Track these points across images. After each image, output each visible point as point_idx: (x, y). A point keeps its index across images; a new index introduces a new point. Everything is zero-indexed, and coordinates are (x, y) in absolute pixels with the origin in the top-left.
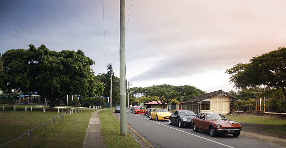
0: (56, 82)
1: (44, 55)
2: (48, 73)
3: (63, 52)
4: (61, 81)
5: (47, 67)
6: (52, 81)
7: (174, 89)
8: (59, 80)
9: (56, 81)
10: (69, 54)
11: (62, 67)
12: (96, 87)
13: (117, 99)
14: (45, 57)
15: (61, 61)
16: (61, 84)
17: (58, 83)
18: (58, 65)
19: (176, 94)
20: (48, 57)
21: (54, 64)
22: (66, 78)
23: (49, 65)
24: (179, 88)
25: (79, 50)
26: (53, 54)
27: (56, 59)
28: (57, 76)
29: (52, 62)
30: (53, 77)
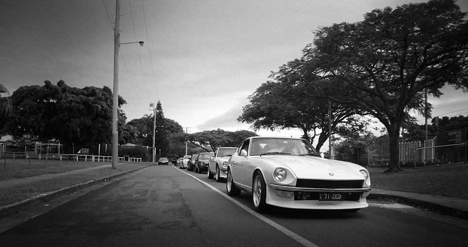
0: (75, 125)
1: (61, 93)
2: (66, 114)
3: (86, 88)
4: (81, 124)
5: (64, 106)
6: (70, 124)
7: (228, 135)
8: (79, 122)
9: (75, 123)
10: (92, 92)
11: (82, 107)
12: (126, 132)
13: (168, 151)
14: (63, 96)
15: (81, 99)
16: (81, 127)
17: (77, 126)
18: (78, 105)
19: (227, 142)
20: (66, 95)
21: (73, 104)
22: (87, 121)
23: (68, 104)
24: (235, 135)
25: (105, 86)
26: (75, 92)
27: (76, 98)
28: (76, 118)
29: (71, 101)
30: (72, 119)
